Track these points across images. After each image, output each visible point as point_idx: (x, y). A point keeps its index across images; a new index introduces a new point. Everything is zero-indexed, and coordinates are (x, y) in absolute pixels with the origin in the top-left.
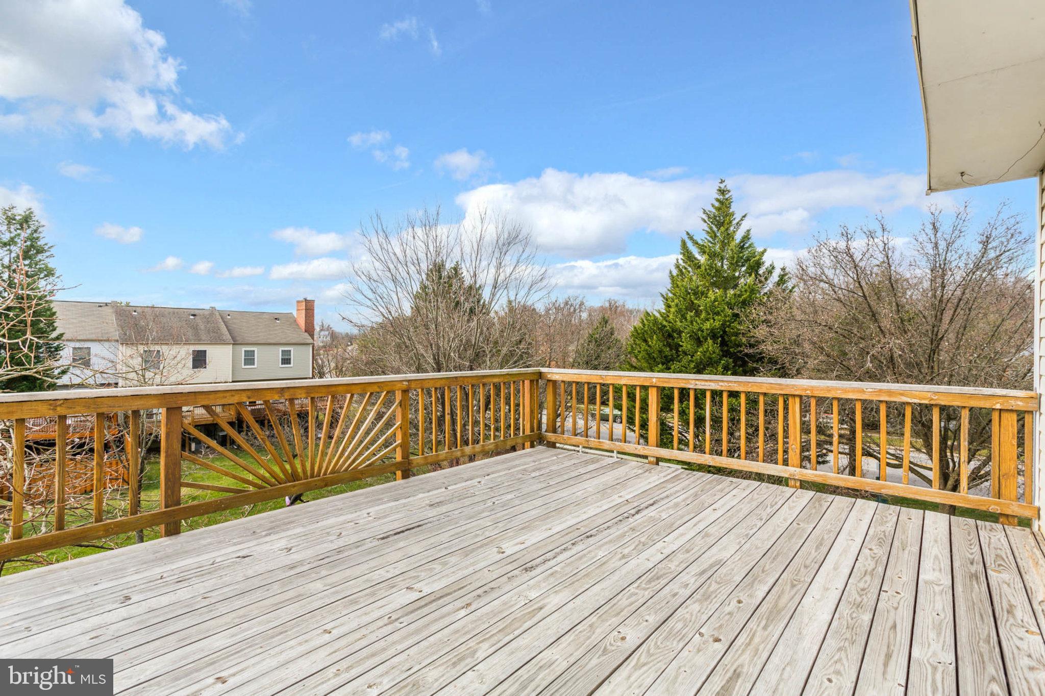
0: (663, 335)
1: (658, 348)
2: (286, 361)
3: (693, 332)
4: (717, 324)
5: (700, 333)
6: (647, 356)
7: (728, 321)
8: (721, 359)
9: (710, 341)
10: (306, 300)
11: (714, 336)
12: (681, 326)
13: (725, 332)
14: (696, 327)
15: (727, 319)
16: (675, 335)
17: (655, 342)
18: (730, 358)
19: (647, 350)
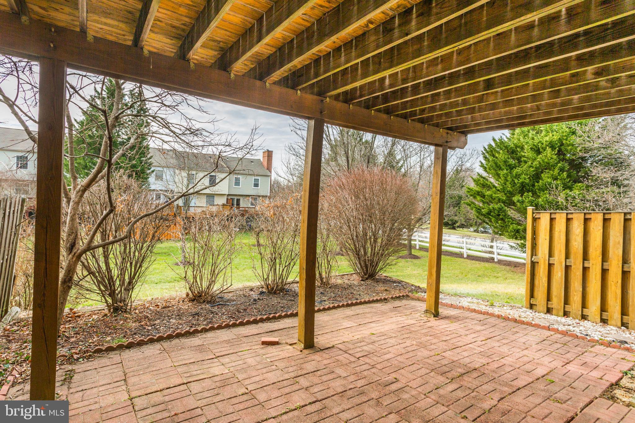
0: (508, 152)
1: (504, 160)
2: (256, 185)
3: (534, 145)
4: (556, 138)
5: (540, 144)
6: (494, 165)
7: (565, 136)
8: (557, 164)
9: (549, 150)
10: (268, 151)
11: (552, 147)
12: (524, 142)
13: (562, 144)
14: (536, 141)
15: (565, 134)
16: (518, 149)
17: (502, 156)
18: (566, 162)
19: (494, 160)
